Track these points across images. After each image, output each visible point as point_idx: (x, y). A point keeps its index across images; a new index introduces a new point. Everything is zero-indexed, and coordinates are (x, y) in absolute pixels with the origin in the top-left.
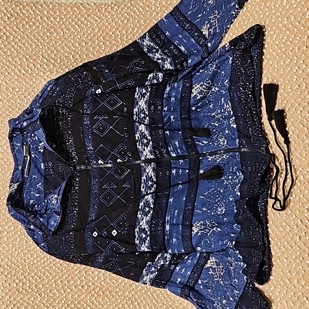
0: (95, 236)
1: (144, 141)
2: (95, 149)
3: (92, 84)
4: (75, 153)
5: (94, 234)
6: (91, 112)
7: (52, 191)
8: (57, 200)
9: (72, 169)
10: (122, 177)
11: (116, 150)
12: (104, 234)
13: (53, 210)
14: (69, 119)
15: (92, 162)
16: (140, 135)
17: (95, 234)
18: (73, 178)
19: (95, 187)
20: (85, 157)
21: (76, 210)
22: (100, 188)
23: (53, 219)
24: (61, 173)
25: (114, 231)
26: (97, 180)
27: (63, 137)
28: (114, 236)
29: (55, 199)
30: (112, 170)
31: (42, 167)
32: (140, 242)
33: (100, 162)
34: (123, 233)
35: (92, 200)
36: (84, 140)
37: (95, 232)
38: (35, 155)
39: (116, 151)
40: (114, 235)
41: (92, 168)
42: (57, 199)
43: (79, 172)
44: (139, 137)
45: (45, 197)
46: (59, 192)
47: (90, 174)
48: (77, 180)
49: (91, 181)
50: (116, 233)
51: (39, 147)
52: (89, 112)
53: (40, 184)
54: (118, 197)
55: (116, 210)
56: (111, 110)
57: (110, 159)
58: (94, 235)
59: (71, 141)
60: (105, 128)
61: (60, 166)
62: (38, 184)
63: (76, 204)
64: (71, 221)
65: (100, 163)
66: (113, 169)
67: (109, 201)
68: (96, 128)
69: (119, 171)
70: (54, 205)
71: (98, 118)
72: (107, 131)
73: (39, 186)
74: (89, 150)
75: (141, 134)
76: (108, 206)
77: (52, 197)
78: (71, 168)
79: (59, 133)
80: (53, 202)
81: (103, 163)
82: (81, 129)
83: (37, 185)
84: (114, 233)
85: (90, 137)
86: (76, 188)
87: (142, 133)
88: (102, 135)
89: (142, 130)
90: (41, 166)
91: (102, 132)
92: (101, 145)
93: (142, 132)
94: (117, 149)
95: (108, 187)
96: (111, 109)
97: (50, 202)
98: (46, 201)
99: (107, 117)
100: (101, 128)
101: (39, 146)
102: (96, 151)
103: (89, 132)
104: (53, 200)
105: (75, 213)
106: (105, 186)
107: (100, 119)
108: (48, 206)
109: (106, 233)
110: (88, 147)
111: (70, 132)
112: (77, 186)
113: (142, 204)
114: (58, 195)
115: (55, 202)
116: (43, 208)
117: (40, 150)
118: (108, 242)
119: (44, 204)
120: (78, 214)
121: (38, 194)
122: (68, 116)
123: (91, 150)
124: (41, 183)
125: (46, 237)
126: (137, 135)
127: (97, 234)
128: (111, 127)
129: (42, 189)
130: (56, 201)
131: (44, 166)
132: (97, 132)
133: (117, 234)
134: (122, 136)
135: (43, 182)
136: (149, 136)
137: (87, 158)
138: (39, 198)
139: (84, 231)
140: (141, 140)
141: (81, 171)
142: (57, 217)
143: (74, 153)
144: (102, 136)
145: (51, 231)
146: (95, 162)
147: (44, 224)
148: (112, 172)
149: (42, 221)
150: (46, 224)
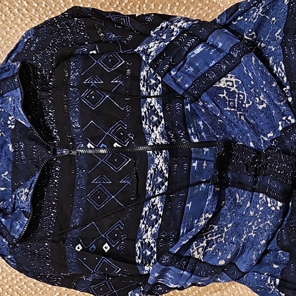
0: (79, 250)
1: (153, 118)
2: (83, 126)
3: (85, 35)
4: (57, 131)
5: (77, 247)
6: (80, 75)
7: (22, 183)
8: (27, 196)
9: (50, 155)
10: (120, 169)
11: (112, 129)
12: (91, 248)
13: (22, 210)
14: (50, 83)
15: (78, 145)
16: (148, 110)
17: (78, 248)
18: (52, 166)
19: (82, 181)
20: (69, 138)
21: (54, 213)
22: (89, 183)
23: (19, 222)
24: (35, 159)
25: (106, 245)
26: (84, 171)
27: (42, 109)
28: (106, 251)
29: (25, 194)
30: (106, 158)
31: (11, 149)
32: (142, 262)
33: (89, 145)
34: (118, 248)
35: (76, 199)
36: (68, 114)
37: (79, 245)
38: (2, 133)
39: (111, 131)
40: (106, 250)
41: (77, 154)
42: (27, 194)
43: (59, 158)
44: (147, 113)
45: (13, 191)
46: (31, 184)
47: (75, 163)
48: (57, 169)
49: (76, 172)
50: (109, 248)
51: (9, 122)
52: (77, 73)
53: (7, 173)
54: (113, 197)
55: (108, 215)
56: (109, 71)
57: (103, 142)
58: (77, 249)
59: (51, 114)
60: (98, 98)
61: (34, 148)
62: (4, 173)
63: (54, 203)
64: (46, 227)
65: (89, 147)
66: (107, 157)
67: (100, 202)
68: (86, 97)
69: (116, 160)
70: (23, 203)
71: (89, 82)
72: (101, 101)
73: (4, 176)
74: (75, 128)
75: (149, 108)
76: (98, 209)
77: (22, 192)
78: (49, 152)
79: (36, 102)
80: (22, 198)
81: (93, 147)
82: (65, 98)
83: (3, 175)
84: (106, 248)
85: (77, 109)
86: (56, 181)
87: (152, 107)
88: (94, 107)
89: (151, 102)
90: (9, 147)
91: (94, 102)
92: (92, 121)
93: (152, 105)
94: (113, 128)
95: (99, 182)
96: (109, 70)
97: (18, 198)
98: (14, 196)
99: (103, 82)
100: (93, 97)
101: (9, 120)
102: (84, 129)
103: (77, 101)
104: (22, 196)
105: (52, 217)
106: (95, 180)
107: (92, 84)
108: (16, 204)
109: (95, 247)
110: (73, 123)
111: (50, 101)
112: (57, 179)
113: (146, 209)
114: (30, 190)
115: (25, 199)
116: (9, 205)
117: (10, 126)
118: (97, 258)
119: (10, 200)
120: (56, 218)
121: (3, 187)
122: (49, 79)
123: (77, 128)
124: (8, 171)
125: (13, 248)
126: (144, 110)
127: (81, 248)
128: (107, 96)
129: (9, 180)
130: (26, 197)
131: (13, 147)
132: (86, 102)
133: (109, 249)
134: (123, 109)
135: (10, 170)
136: (161, 112)
137: (72, 140)
138: (5, 192)
139: (64, 242)
140: (150, 117)
141: (63, 157)
142: (25, 220)
143: (55, 132)
144: (94, 109)
145: (15, 238)
146: (82, 145)
147: (6, 227)
148: (106, 161)
149: (3, 223)
150: (8, 227)
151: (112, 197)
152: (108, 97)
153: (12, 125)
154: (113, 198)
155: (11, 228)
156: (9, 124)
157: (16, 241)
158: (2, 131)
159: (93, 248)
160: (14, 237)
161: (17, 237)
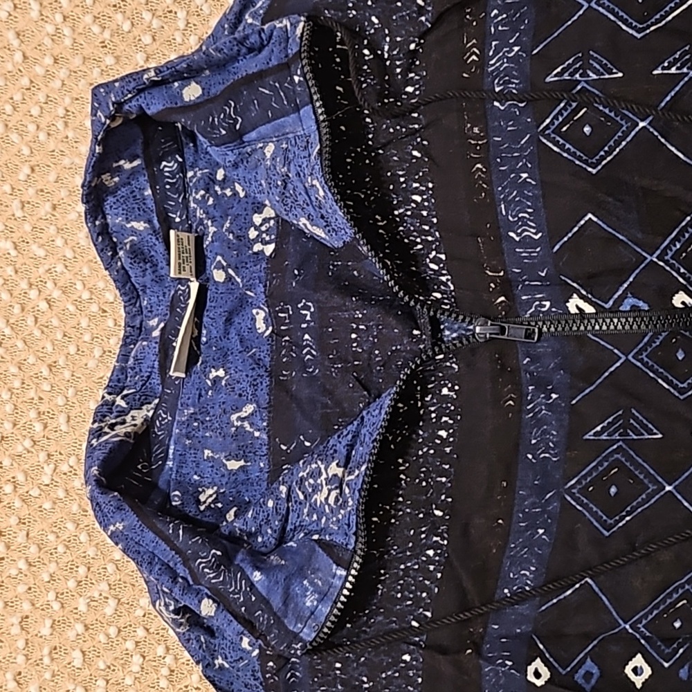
0: (539, 683)
2: (552, 236)
4: (443, 257)
5: (531, 669)
6: (529, 52)
7: (307, 444)
8: (340, 487)
9: (420, 341)
11: (673, 242)
12: (582, 672)
13: (316, 537)
14: (410, 89)
15: (529, 304)
17: (537, 675)
18: (424, 383)
19: (544, 432)
20: (493, 279)
21: (435, 546)
22: (573, 437)
23: (312, 583)
24: (356, 356)
25: (638, 661)
26: (554, 396)
27: (379, 181)
28: (639, 686)
29: (328, 481)
30: (644, 349)
31: (260, 325)
33: (574, 304)
34: (683, 673)
35: (524, 498)
36: (490, 193)
37: (538, 664)
38: (230, 271)
39: (668, 247)
40: (638, 681)
41: (529, 335)
42: (338, 483)
43: (453, 352)
45: (275, 475)
46: (351, 447)
47: (516, 371)
48: (445, 391)
49: (521, 399)
50: (648, 671)
51: (253, 234)
52: (516, 49)
53: (249, 409)
54: (668, 488)
55: (648, 554)
56: (639, 36)
57: (633, 291)
58: (531, 678)
59: (418, 198)
60: (604, 131)
61: (357, 321)
62: (238, 409)
63: (438, 513)
64: (405, 598)
65: (573, 310)
66: (649, 343)
67: (613, 507)
68: (557, 131)
69: (680, 356)
70: (321, 514)
71: (566, 77)
72: (618, 143)
73: (239, 419)
74: (519, 244)
76: (607, 534)
77: (316, 474)
78: (416, 332)
79: (359, 158)
80: (320, 497)
81: (589, 309)
82: (477, 137)
83: (234, 417)
84: (635, 670)
85: (524, 175)
86: (443, 433)
88: (593, 166)
90: (254, 319)
91: (590, 148)
92: (590, 216)
94: (676, 239)
95: (616, 436)
96: (639, 31)
97: (302, 497)
98: (283, 489)
99: (620, 75)
100: (587, 129)
101: (253, 225)
102: (557, 247)
103: (522, 149)
104: (316, 489)
105: (430, 561)
106: (598, 428)
107: (579, 82)
108: (292, 518)
109: (595, 670)
110: (512, 227)
111: (415, 153)
112: (446, 427)
114: (346, 463)
115: (331, 500)
116: (268, 522)
117: (257, 247)
119: (270, 504)
120: (446, 565)
121: (237, 458)
122: (405, 73)
123: (527, 242)
124: (257, 403)
125: (277, 672)
127: (546, 674)
128: (642, 124)
129: (257, 434)
130: (334, 494)
131: (272, 319)
132: (562, 147)
133: (650, 676)
135: (264, 398)
137: (506, 286)
138: (242, 477)
139: (478, 651)
141: (468, 349)
142: (334, 575)
143: (435, 261)
144: (594, 171)
145: (301, 640)
146: (548, 304)
147: (267, 602)
148: (641, 361)
149: (258, 586)
150: (276, 602)
151: (664, 488)
152: (644, 128)
153: (266, 243)
154: (669, 491)
155: (285, 603)
156: (255, 241)
157: (302, 648)
158: (229, 266)
159: (588, 675)
160: (296, 637)
161: (308, 634)
